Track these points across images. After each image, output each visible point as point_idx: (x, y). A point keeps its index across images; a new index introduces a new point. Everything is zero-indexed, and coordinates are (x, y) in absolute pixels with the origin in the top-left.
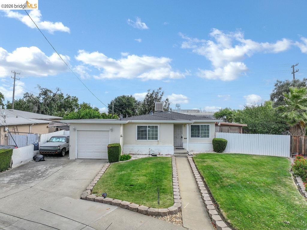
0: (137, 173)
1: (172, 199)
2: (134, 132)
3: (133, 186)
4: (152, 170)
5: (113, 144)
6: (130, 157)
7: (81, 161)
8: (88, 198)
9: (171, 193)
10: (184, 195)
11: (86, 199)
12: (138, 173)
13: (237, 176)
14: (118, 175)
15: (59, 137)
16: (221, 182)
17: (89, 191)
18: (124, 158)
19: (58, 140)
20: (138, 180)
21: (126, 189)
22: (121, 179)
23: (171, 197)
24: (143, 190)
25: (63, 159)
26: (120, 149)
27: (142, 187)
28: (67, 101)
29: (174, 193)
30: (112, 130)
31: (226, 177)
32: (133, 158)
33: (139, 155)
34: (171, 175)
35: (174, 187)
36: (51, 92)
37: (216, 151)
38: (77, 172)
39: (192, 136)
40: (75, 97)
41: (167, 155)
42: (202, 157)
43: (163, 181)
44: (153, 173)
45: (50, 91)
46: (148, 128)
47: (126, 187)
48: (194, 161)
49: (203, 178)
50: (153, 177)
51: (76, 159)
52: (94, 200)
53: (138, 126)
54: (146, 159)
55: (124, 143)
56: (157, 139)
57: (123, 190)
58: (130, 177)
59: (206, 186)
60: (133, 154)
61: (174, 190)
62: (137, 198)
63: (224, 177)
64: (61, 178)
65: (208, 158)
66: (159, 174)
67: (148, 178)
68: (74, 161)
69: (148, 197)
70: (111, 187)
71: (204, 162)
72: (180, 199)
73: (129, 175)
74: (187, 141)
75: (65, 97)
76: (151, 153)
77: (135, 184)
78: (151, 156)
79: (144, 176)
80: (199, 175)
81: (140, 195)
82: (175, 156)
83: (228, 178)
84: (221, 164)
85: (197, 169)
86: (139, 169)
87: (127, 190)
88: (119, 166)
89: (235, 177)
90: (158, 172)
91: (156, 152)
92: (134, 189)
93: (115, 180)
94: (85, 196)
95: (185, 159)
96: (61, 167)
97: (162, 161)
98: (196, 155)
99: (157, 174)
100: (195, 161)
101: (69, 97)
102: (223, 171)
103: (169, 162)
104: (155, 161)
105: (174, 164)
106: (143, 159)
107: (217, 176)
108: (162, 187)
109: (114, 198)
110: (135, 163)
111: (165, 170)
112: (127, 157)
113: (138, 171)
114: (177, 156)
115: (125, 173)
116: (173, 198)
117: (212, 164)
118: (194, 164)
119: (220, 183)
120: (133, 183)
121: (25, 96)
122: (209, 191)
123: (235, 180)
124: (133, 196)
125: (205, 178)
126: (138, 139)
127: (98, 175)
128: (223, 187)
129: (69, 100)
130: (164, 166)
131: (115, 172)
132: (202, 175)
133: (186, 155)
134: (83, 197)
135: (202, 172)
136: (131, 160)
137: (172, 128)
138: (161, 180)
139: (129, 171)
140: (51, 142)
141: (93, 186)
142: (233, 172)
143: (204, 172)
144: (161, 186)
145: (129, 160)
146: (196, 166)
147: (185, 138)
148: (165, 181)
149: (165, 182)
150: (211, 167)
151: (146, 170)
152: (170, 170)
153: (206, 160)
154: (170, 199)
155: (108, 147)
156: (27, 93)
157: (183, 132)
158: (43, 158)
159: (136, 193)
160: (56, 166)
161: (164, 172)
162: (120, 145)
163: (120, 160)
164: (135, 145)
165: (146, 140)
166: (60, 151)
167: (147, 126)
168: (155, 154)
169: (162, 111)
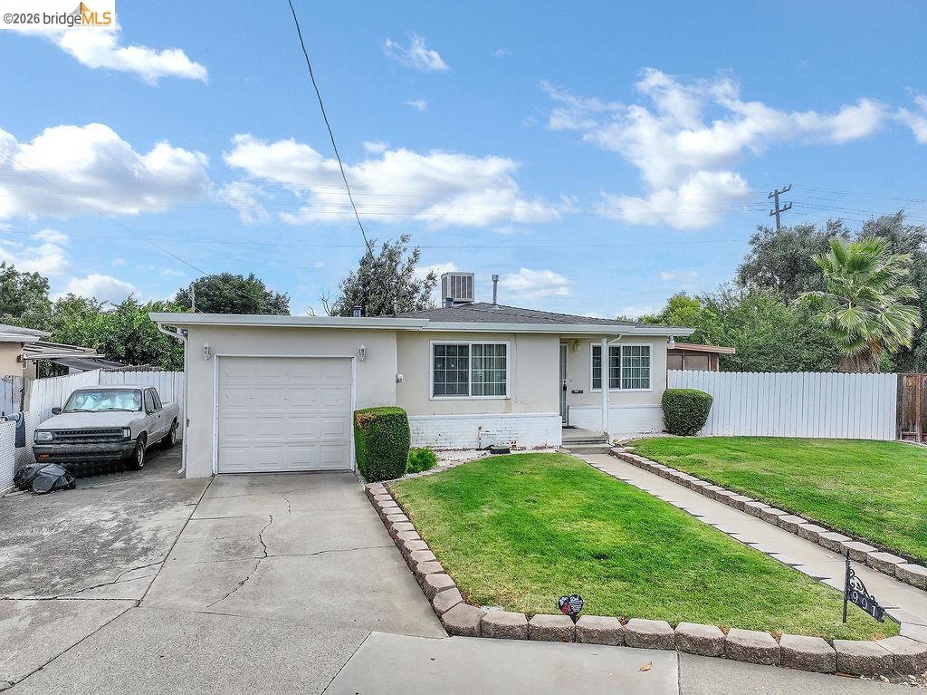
6: (434, 460)
11: (483, 631)
19: (106, 403)
25: (153, 479)
33: (440, 450)
37: (675, 433)
38: (279, 524)
39: (597, 384)
41: (541, 448)
46: (473, 350)
48: (657, 462)
50: (632, 522)
51: (213, 475)
52: (528, 634)
53: (436, 347)
56: (504, 392)
64: (237, 549)
67: (617, 525)
68: (212, 481)
71: (700, 462)
76: (486, 443)
77: (605, 549)
78: (487, 454)
82: (572, 451)
91: (501, 441)
95: (611, 458)
96: (185, 509)
98: (633, 444)
100: (665, 463)
105: (613, 473)
109: (619, 616)
112: (425, 460)
114: (575, 449)
126: (436, 393)
127: (397, 528)
133: (601, 446)
137: (554, 348)
141: (444, 572)
145: (434, 471)
146: (693, 475)
155: (367, 421)
157: (567, 369)
158: (67, 477)
160: (156, 506)
163: (409, 472)
164: (426, 417)
165: (466, 398)
166: (131, 447)
167: (470, 347)
168: (498, 444)
169: (468, 304)
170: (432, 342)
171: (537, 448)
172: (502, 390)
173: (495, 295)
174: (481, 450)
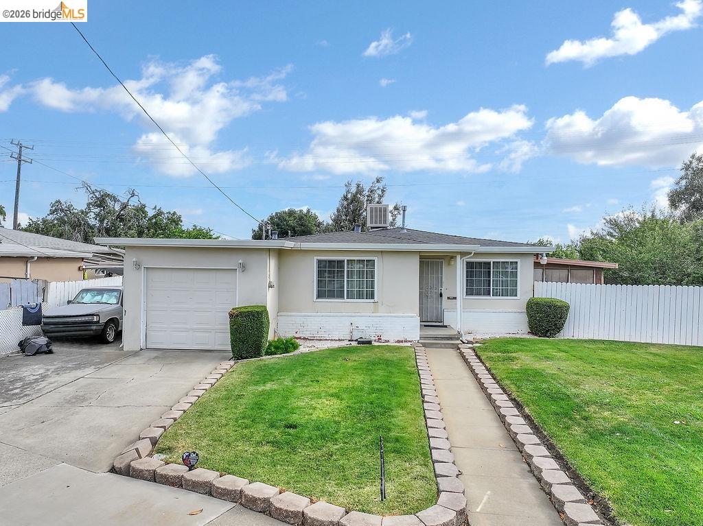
0: (310, 389)
1: (428, 475)
2: (307, 275)
3: (295, 427)
4: (358, 380)
5: (245, 307)
6: (295, 347)
7: (154, 354)
8: (134, 470)
9: (424, 455)
10: (468, 460)
11: (128, 472)
12: (315, 388)
13: (630, 400)
14: (253, 394)
15: (101, 291)
16: (586, 419)
17: (145, 446)
18: (277, 348)
19: (98, 298)
20: (315, 409)
21: (271, 439)
22: (258, 406)
23: (424, 469)
24: (329, 444)
25: (105, 350)
26: (264, 320)
27: (324, 433)
28: (156, 223)
29: (436, 455)
30: (243, 267)
31: (595, 403)
32: (303, 349)
33: (321, 340)
34: (418, 395)
35: (432, 432)
36: (115, 200)
37: (536, 335)
38: (130, 385)
39: (470, 292)
40: (174, 213)
41: (402, 342)
42: (503, 347)
43: (394, 413)
44: (362, 390)
45: (114, 197)
46: (348, 264)
47: (273, 431)
48: (479, 357)
49: (518, 406)
50: (361, 402)
51: (141, 349)
52: (154, 477)
53: (319, 262)
54: (340, 350)
55: (281, 309)
56: (372, 297)
57: (259, 443)
58: (287, 399)
59: (536, 430)
60: (304, 339)
61: (433, 443)
62: (303, 470)
63: (587, 404)
64: (79, 400)
65: (521, 350)
66: (380, 390)
67: (344, 403)
68: (135, 354)
69: (342, 468)
70: (223, 432)
71: (512, 359)
72: (457, 476)
73: (287, 394)
74: (456, 304)
75: (151, 213)
76: (356, 336)
77: (303, 421)
78: (354, 344)
79: (332, 396)
80: (505, 397)
81: (316, 459)
82: (424, 345)
83: (602, 406)
84: (563, 365)
85: (495, 379)
86: (320, 378)
87: (274, 443)
88: (260, 368)
89: (621, 404)
90: (376, 386)
91: (370, 335)
92: (297, 437)
93: (241, 409)
94: (127, 461)
95: (452, 353)
96: (89, 371)
97: (388, 355)
98: (484, 342)
99: (373, 391)
100: (483, 358)
101: (160, 213)
102: (576, 385)
103: (407, 359)
104: (366, 355)
105: (422, 364)
106: (332, 350)
107: (563, 399)
108: (393, 434)
109: (223, 472)
110: (308, 361)
111: (396, 380)
112: (286, 346)
113: (315, 383)
114: (428, 344)
115: (275, 387)
116: (433, 474)
117: (538, 365)
118: (481, 364)
119: (583, 421)
120: (294, 418)
121: (54, 208)
122: (551, 447)
123: (629, 414)
124: (291, 463)
125: (528, 406)
126: (319, 296)
127: (190, 394)
128: (595, 436)
129: (161, 220)
130: (394, 370)
131: (245, 384)
132: (514, 395)
133: (453, 342)
134: (117, 465)
135: (512, 386)
136: (297, 352)
137: (415, 263)
138: (386, 410)
139: (287, 382)
140: (79, 303)
141: (164, 427)
142: (611, 390)
143: (519, 387)
144: (389, 430)
145: (292, 354)
146: (489, 370)
147: (448, 298)
148: (401, 412)
149: (401, 417)
150: (538, 374)
151: (340, 379)
152: (412, 381)
153: (514, 355)
154: (423, 477)
155: (231, 315)
156: (59, 202)
157: (443, 280)
158: (48, 345)
159: (304, 453)
160: (78, 367)
161: (395, 386)
162: (266, 310)
163: (267, 353)
164: (309, 314)
165: (341, 300)
166: (99, 328)
167: (346, 261)
168: (366, 337)
169: (385, 228)
170: (316, 258)
171: (398, 341)
172: (371, 295)
173: (403, 222)
174: (352, 341)
